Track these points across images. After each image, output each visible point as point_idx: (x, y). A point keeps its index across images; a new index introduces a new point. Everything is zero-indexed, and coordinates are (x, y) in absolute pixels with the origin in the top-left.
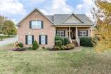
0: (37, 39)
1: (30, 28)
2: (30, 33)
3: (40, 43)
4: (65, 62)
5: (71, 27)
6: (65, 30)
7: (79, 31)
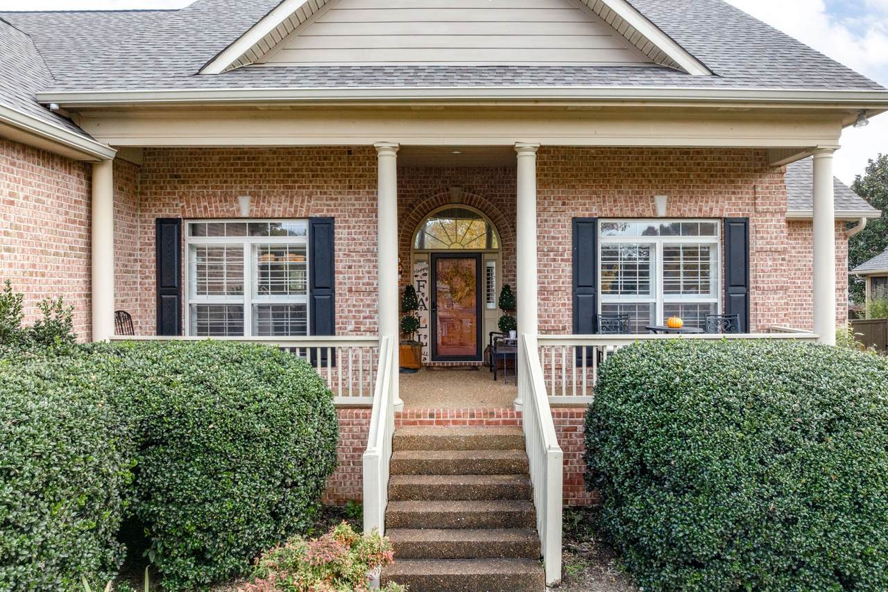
5: (404, 153)
6: (324, 213)
7: (585, 231)
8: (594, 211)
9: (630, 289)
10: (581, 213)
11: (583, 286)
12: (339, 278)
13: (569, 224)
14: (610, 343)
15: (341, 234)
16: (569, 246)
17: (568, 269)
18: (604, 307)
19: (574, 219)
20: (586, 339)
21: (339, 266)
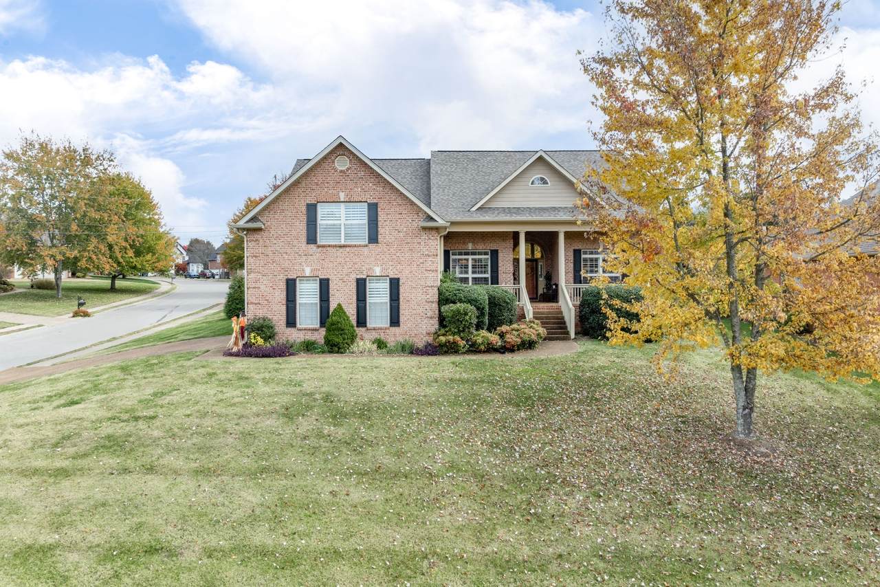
0: (342, 297)
1: (312, 239)
2: (308, 266)
3: (362, 321)
4: (484, 391)
5: (527, 234)
6: (495, 248)
7: (577, 253)
8: (580, 247)
9: (592, 272)
10: (577, 248)
11: (577, 270)
12: (500, 269)
13: (572, 251)
14: (583, 286)
15: (500, 255)
16: (572, 258)
17: (572, 265)
18: (584, 277)
19: (574, 250)
20: (578, 286)
21: (500, 265)
